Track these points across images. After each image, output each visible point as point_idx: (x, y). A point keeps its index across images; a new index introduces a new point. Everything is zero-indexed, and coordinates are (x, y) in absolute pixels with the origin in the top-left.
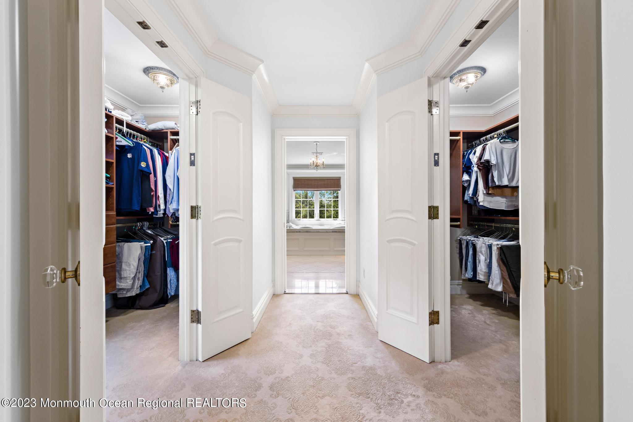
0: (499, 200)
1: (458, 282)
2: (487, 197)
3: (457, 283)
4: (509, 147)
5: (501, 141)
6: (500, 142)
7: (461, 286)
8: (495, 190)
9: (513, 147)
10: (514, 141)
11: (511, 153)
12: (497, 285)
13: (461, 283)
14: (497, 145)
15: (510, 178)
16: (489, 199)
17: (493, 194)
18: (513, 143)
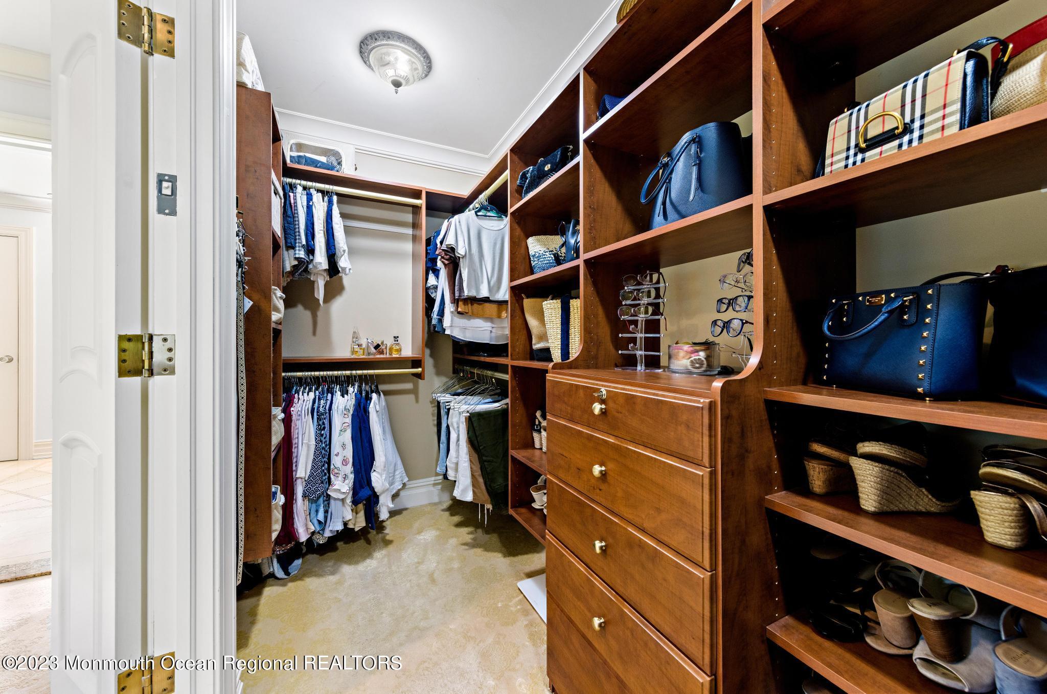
0: (481, 326)
1: (435, 480)
2: (458, 319)
3: (432, 482)
4: (493, 226)
5: (479, 214)
6: (477, 215)
7: (439, 487)
8: (470, 305)
9: (498, 228)
10: (501, 217)
11: (494, 238)
12: (464, 491)
13: (440, 481)
14: (470, 219)
15: (494, 284)
16: (462, 322)
17: (467, 313)
18: (499, 220)
